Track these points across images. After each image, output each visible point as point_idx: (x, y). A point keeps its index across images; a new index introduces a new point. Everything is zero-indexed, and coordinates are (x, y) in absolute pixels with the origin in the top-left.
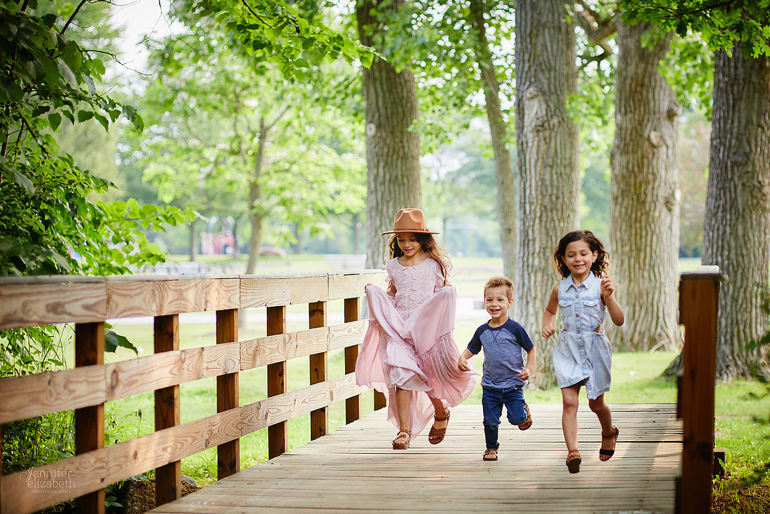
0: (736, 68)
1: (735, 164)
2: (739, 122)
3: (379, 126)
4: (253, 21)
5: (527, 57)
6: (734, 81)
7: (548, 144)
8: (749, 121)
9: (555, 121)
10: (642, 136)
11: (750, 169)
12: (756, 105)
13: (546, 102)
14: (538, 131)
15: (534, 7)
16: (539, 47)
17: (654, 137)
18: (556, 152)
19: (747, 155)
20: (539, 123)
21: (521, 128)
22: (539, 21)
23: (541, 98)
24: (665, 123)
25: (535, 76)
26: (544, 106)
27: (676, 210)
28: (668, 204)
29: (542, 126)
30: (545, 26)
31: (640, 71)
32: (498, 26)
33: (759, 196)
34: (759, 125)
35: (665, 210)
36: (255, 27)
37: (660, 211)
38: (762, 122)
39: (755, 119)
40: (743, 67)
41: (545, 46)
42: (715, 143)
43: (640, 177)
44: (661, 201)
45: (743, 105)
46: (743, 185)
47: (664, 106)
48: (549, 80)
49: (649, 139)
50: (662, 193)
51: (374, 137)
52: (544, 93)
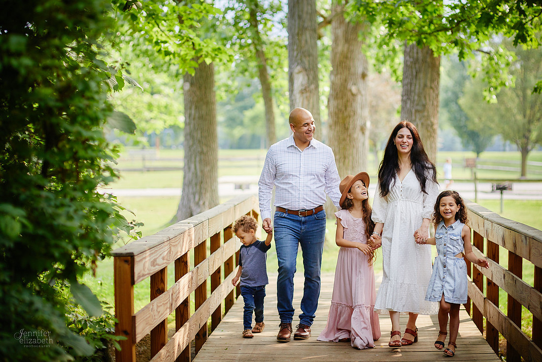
0: (417, 53)
1: (417, 111)
2: (420, 85)
3: (192, 84)
4: (164, 39)
5: (295, 47)
6: (416, 61)
7: (309, 101)
8: (425, 86)
9: (313, 87)
10: (347, 89)
11: (426, 114)
12: (429, 76)
13: (308, 75)
14: (303, 93)
15: (300, 17)
16: (303, 42)
17: (354, 89)
18: (313, 106)
19: (424, 106)
20: (303, 88)
21: (291, 90)
22: (303, 26)
23: (304, 73)
24: (360, 81)
25: (301, 59)
26: (306, 78)
27: (367, 133)
28: (363, 129)
29: (305, 89)
30: (306, 29)
31: (345, 50)
32: (265, 24)
33: (431, 130)
34: (431, 88)
35: (360, 134)
36: (165, 42)
37: (357, 134)
38: (433, 86)
39: (428, 84)
40: (422, 52)
41: (306, 41)
42: (405, 98)
43: (346, 114)
44: (358, 128)
45: (421, 75)
46: (422, 124)
47: (360, 70)
48: (309, 62)
49: (350, 91)
50: (359, 123)
51: (189, 91)
52: (306, 70)
